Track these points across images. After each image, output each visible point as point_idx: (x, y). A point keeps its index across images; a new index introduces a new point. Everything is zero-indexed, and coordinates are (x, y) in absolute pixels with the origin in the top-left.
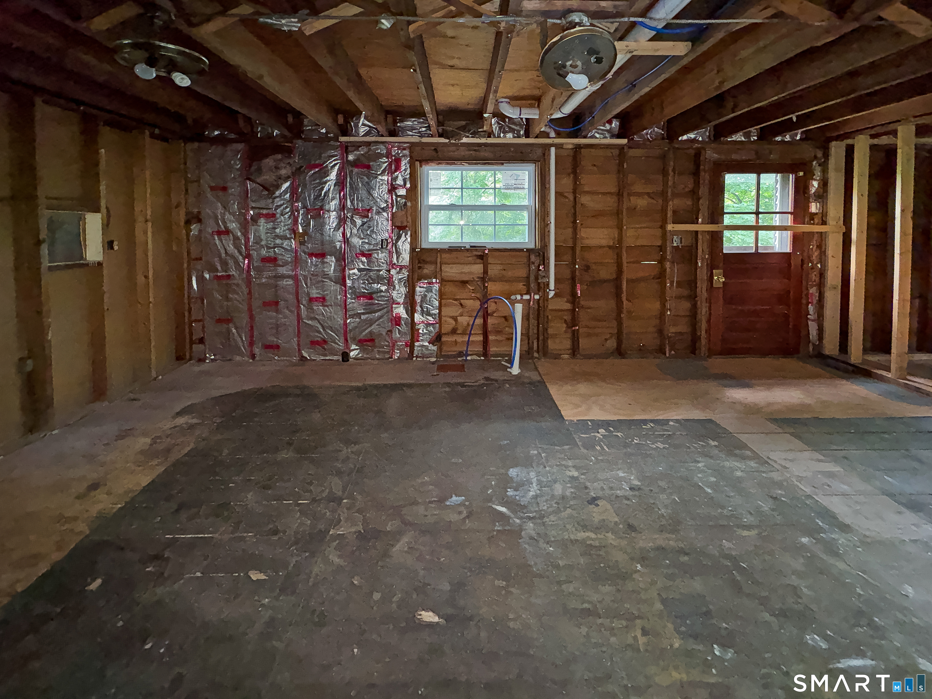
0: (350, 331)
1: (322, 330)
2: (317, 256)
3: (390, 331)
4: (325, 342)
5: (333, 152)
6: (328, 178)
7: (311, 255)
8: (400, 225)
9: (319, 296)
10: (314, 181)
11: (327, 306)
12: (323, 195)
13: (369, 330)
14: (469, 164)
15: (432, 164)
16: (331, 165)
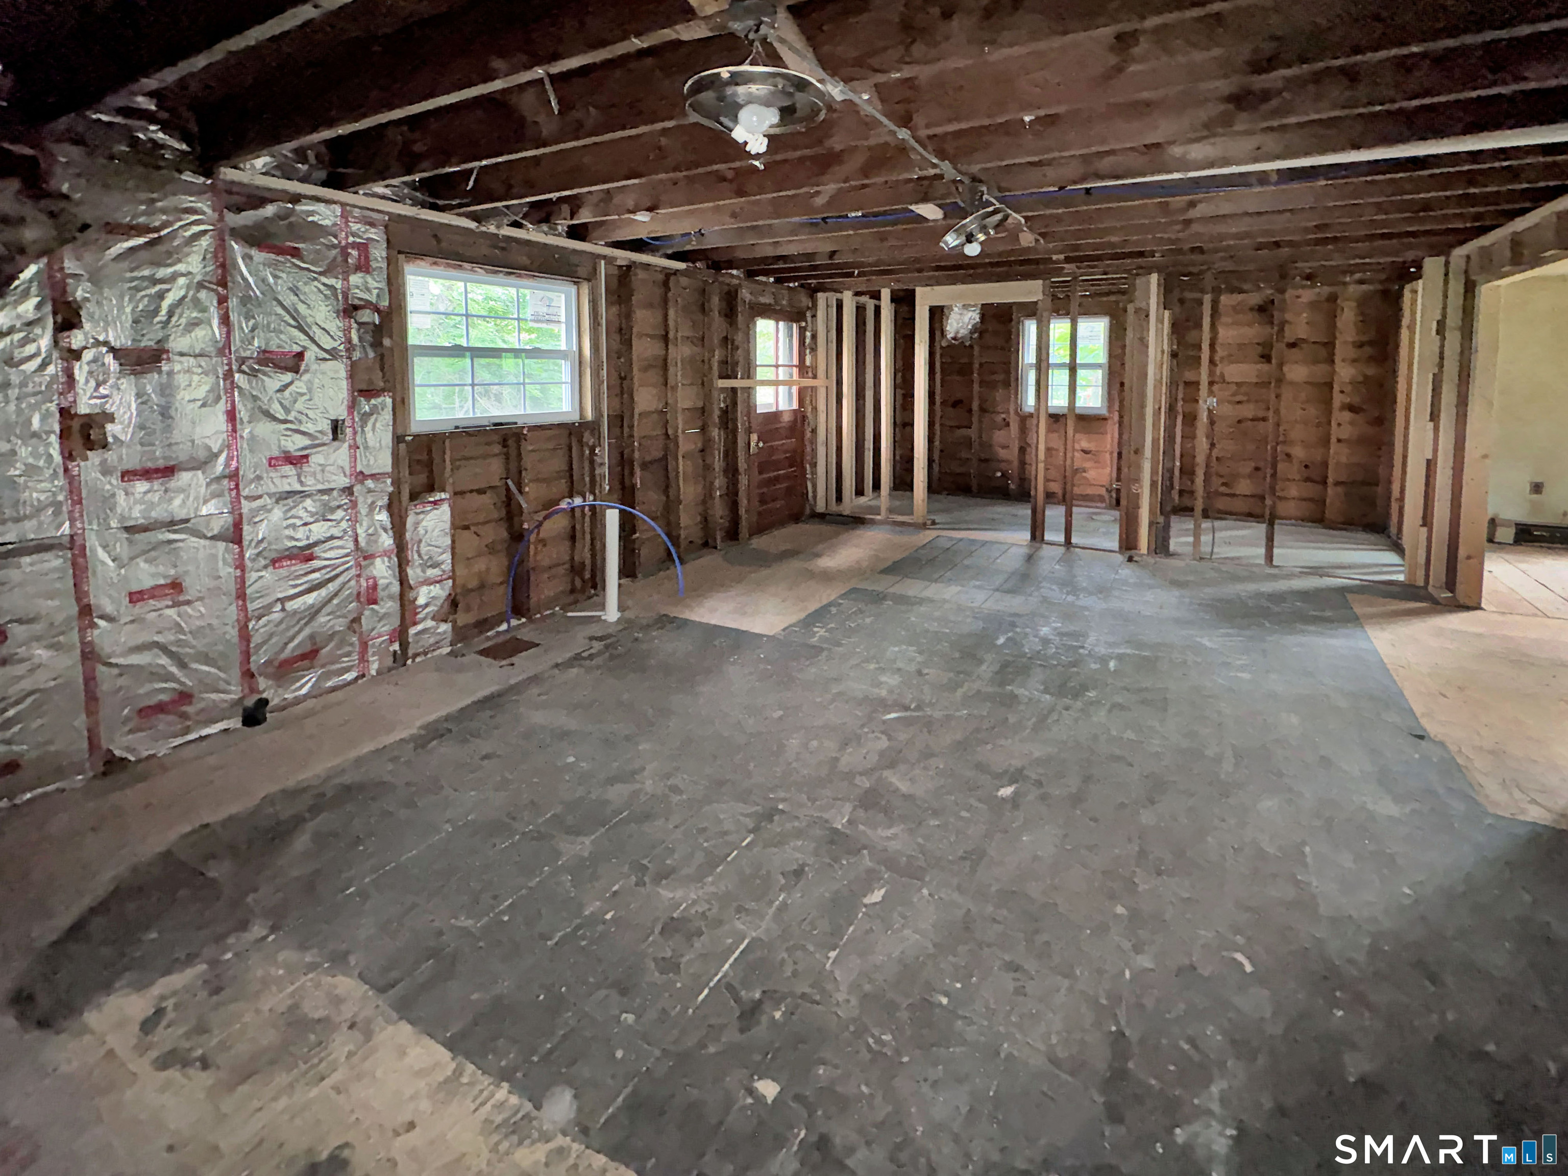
0: (259, 646)
1: (174, 669)
2: (147, 474)
3: (357, 620)
4: (185, 697)
5: (188, 201)
6: (181, 267)
7: (128, 475)
8: (364, 387)
9: (162, 582)
10: (132, 271)
11: (188, 603)
12: (164, 311)
13: (307, 632)
14: (487, 271)
15: (422, 263)
16: (188, 234)
